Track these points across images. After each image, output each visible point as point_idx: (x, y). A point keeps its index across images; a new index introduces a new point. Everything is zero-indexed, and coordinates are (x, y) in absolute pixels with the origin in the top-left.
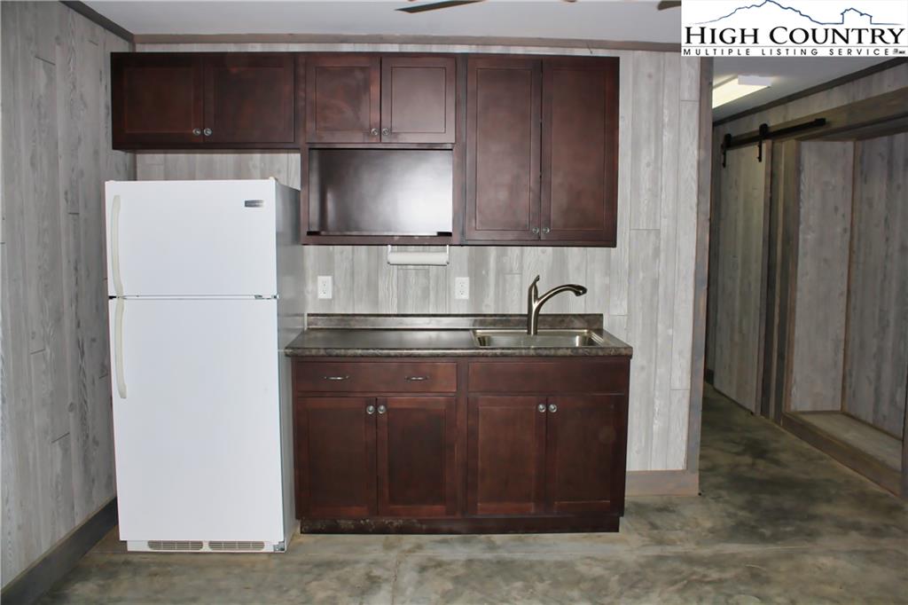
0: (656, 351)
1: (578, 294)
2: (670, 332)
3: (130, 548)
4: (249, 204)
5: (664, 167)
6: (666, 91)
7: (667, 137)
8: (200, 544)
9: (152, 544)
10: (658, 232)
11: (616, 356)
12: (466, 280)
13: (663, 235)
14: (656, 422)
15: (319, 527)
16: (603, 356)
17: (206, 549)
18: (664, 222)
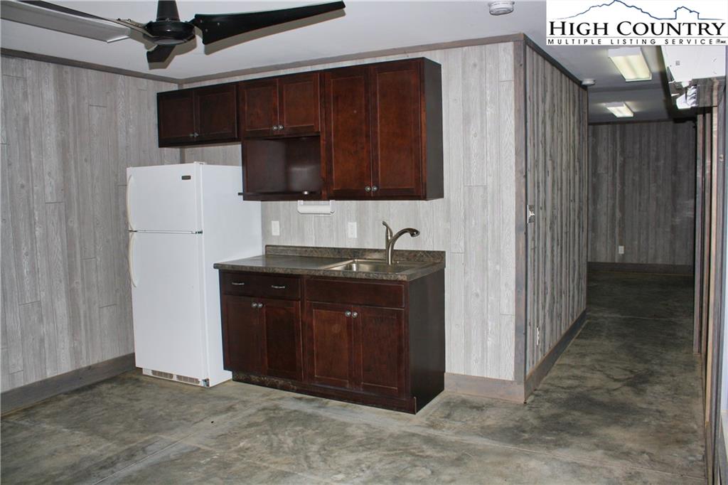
0: (488, 282)
1: (412, 235)
2: (498, 267)
3: (144, 373)
4: (184, 178)
5: (488, 136)
6: (488, 75)
7: (489, 112)
8: (171, 376)
9: (154, 372)
10: (485, 188)
11: (394, 281)
12: (355, 224)
13: (490, 190)
14: (489, 339)
15: (241, 378)
16: (387, 280)
17: (175, 379)
18: (490, 180)
